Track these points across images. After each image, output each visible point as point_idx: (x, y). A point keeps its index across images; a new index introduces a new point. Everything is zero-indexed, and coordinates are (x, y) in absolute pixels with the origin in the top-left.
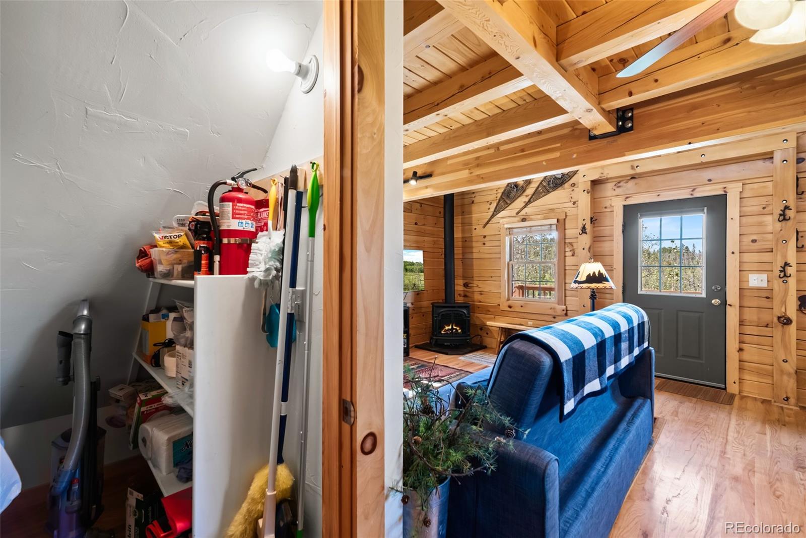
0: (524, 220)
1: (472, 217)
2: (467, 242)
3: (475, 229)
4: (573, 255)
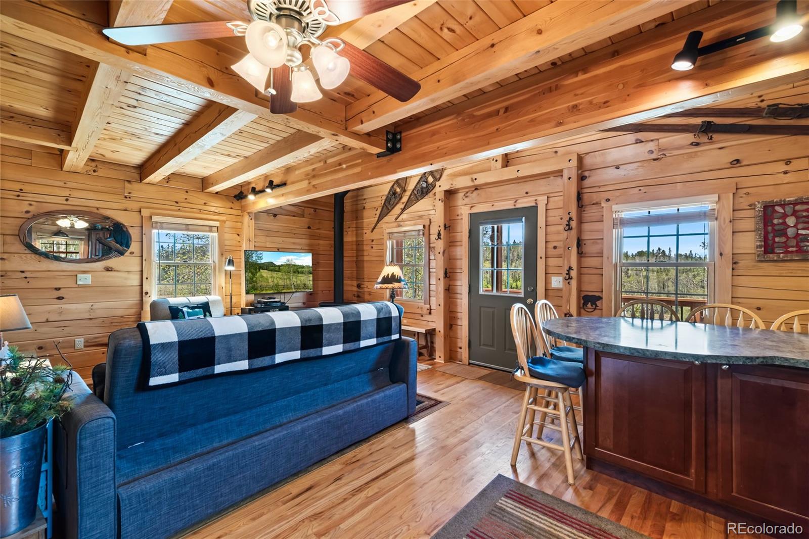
1: (363, 222)
2: (359, 246)
3: (366, 233)
4: (435, 259)
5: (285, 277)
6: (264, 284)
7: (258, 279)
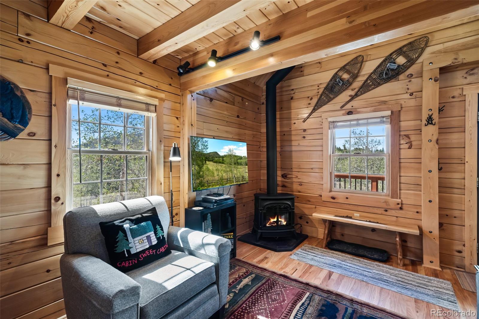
0: (350, 113)
1: (291, 113)
2: (285, 136)
3: (295, 123)
4: (410, 148)
5: (228, 170)
6: (210, 178)
7: (205, 173)
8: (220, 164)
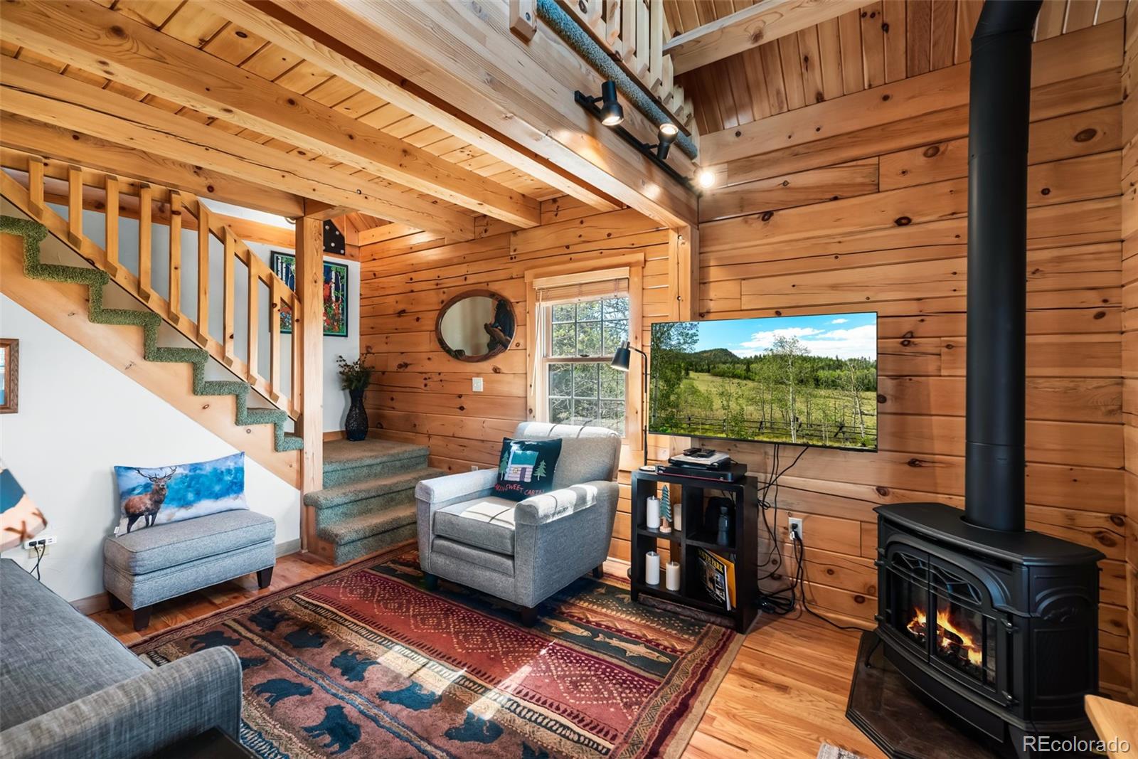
5: (768, 397)
6: (698, 412)
7: (683, 397)
8: (736, 381)
